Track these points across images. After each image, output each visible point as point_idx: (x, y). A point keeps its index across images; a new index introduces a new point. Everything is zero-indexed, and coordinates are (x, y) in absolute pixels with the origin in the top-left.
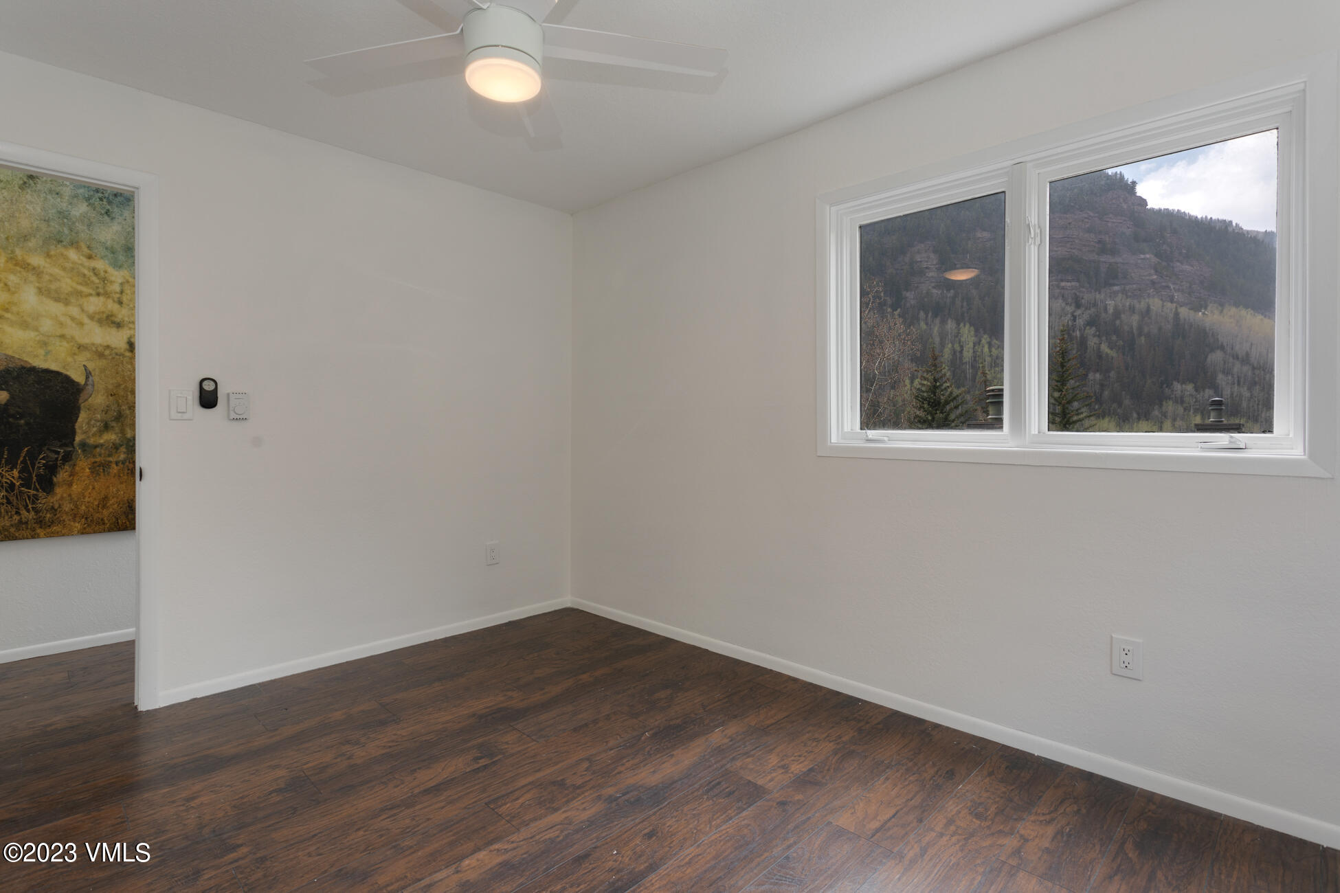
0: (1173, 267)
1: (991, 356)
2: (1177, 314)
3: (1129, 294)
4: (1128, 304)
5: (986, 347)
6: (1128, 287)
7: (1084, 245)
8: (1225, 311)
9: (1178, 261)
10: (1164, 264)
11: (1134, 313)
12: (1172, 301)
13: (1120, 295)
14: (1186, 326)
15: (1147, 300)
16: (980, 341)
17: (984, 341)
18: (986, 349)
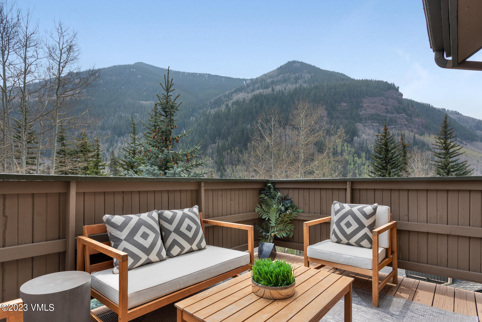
0: (412, 119)
1: (348, 150)
2: (414, 137)
3: (397, 129)
4: (397, 132)
5: (346, 147)
6: (397, 126)
7: (381, 110)
8: (431, 136)
9: (414, 117)
10: (409, 118)
11: (399, 136)
12: (412, 132)
13: (394, 129)
14: (418, 141)
15: (403, 131)
16: (344, 145)
17: (345, 145)
18: (346, 148)
